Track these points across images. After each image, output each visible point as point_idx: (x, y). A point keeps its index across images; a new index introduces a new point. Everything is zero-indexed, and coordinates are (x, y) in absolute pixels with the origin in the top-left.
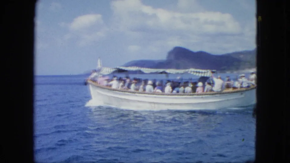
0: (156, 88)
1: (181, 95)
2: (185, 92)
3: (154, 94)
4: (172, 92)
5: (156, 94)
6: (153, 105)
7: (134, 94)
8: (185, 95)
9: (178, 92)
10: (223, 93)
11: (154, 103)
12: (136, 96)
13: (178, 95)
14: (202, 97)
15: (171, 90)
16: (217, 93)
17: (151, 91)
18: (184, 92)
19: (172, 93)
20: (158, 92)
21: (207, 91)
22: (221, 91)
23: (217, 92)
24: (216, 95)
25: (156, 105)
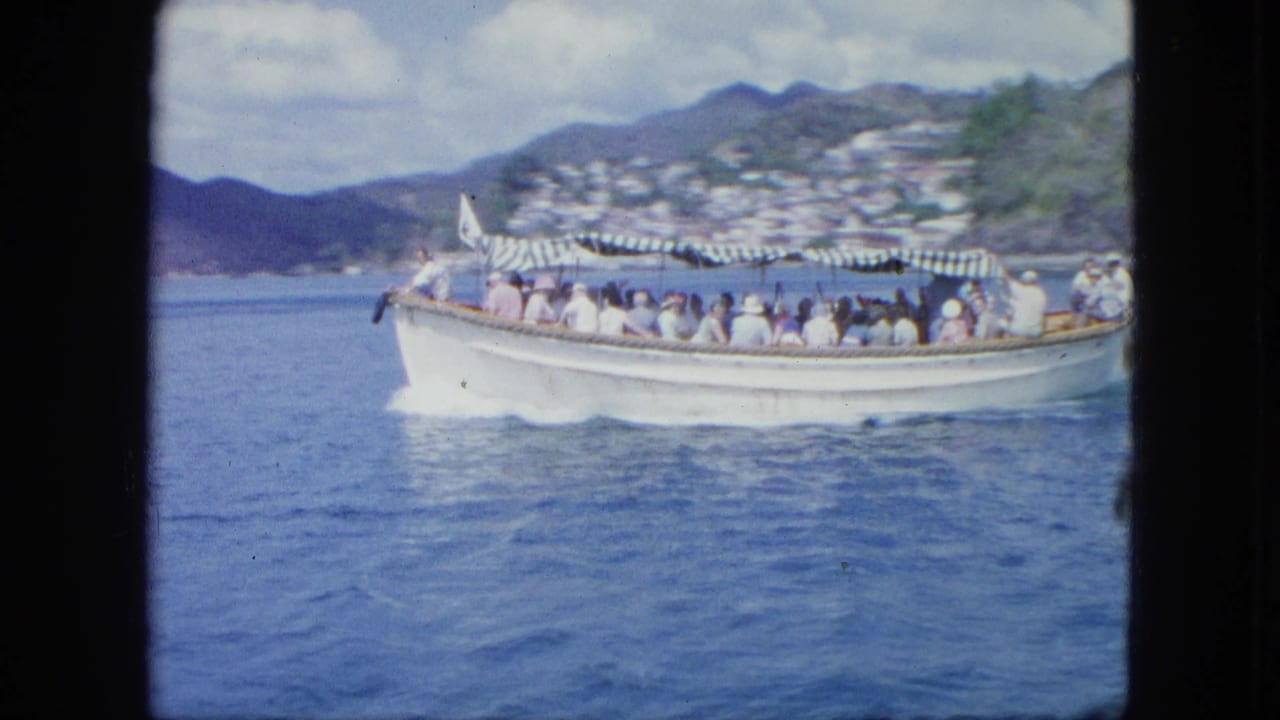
0: (779, 328)
1: (880, 354)
2: (897, 340)
3: (776, 354)
4: (840, 341)
5: (787, 354)
6: (769, 401)
7: (686, 355)
8: (899, 354)
9: (865, 342)
10: (1050, 344)
11: (776, 392)
12: (698, 361)
13: (868, 354)
14: (972, 361)
15: (835, 335)
16: (1029, 341)
17: (761, 341)
18: (891, 341)
19: (841, 348)
20: (790, 345)
21: (987, 336)
22: (1040, 336)
23: (1029, 337)
24: (1026, 351)
25: (784, 403)
